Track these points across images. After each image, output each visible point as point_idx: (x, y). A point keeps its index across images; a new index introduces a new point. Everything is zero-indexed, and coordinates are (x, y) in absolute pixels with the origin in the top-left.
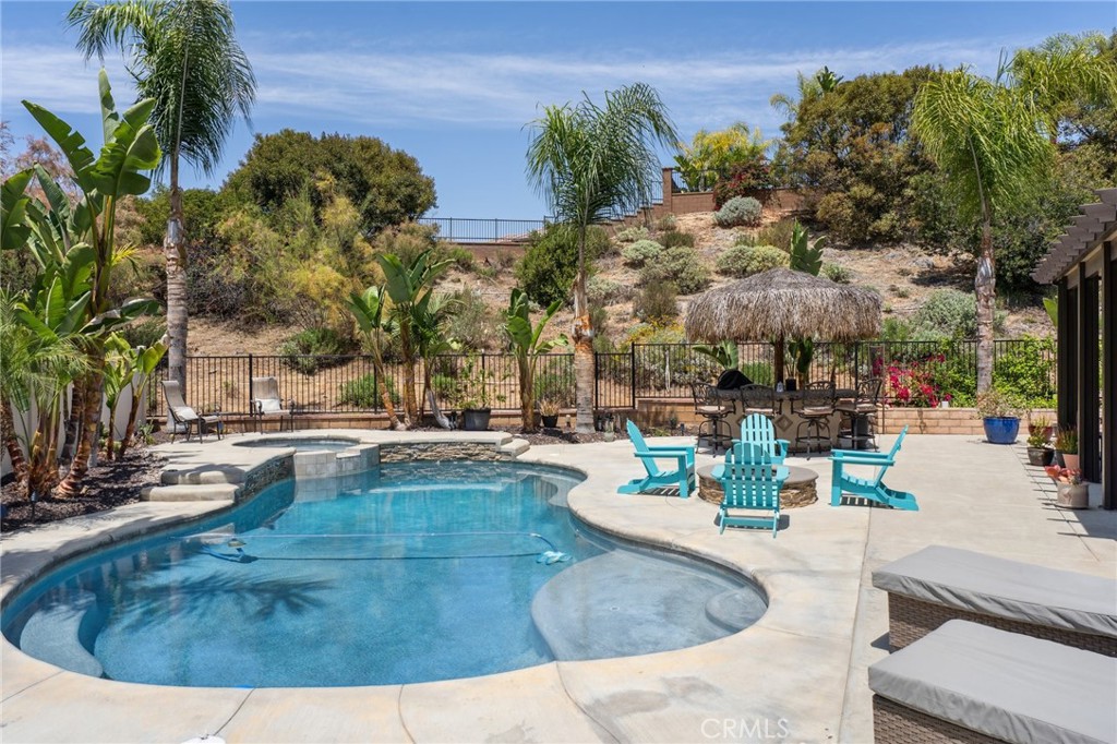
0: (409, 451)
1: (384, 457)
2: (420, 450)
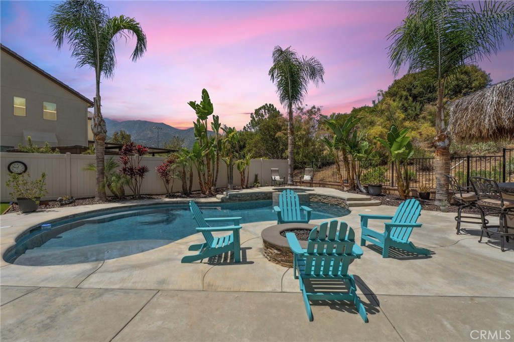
0: (320, 198)
1: (311, 199)
2: (323, 198)
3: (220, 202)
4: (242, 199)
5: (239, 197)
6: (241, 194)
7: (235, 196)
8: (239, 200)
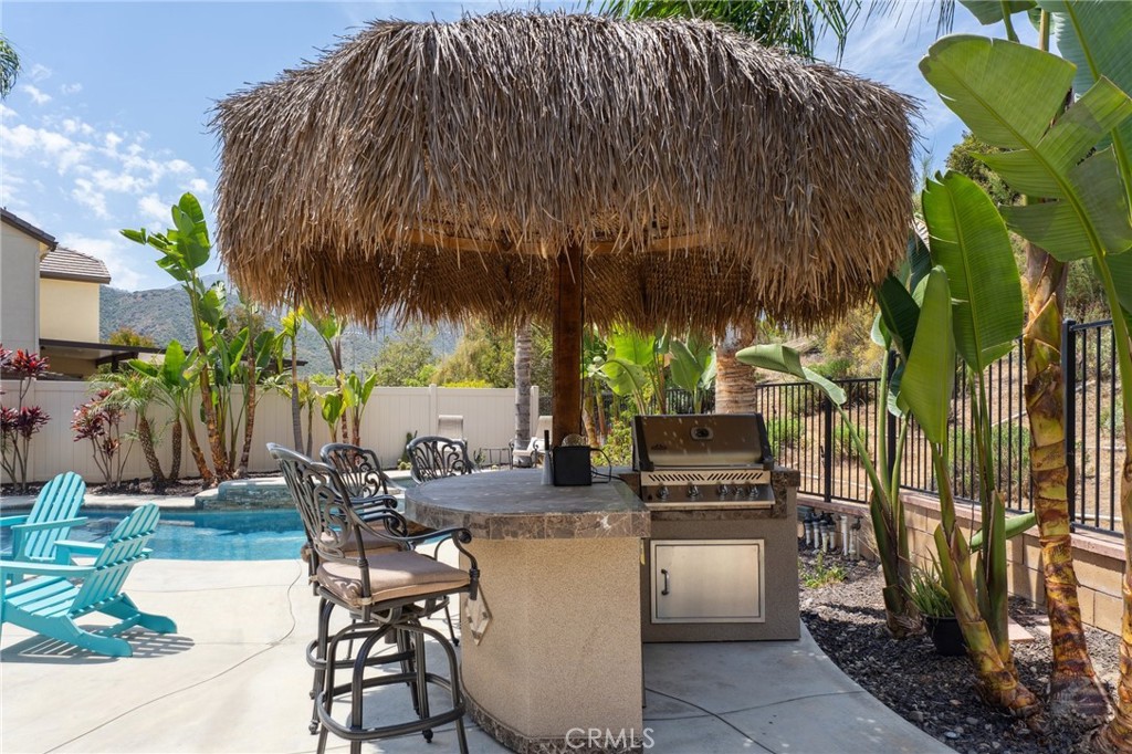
3: (191, 509)
4: (265, 501)
5: (254, 497)
6: (261, 489)
7: (243, 493)
8: (253, 504)
